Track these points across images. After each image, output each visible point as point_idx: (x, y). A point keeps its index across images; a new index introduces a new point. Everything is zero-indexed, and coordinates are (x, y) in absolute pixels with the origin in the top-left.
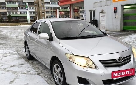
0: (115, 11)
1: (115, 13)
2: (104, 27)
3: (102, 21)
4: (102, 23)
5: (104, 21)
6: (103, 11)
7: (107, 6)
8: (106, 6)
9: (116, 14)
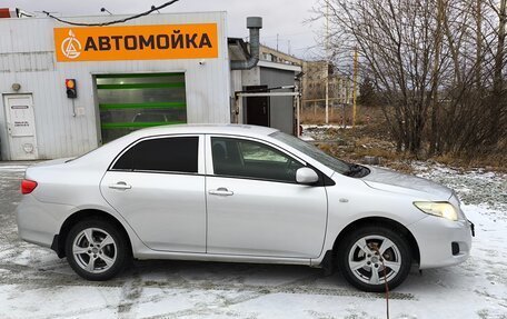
0: (72, 93)
1: (70, 101)
2: (31, 146)
3: (18, 124)
4: (20, 131)
5: (26, 124)
6: (17, 88)
7: (34, 73)
8: (27, 70)
9: (76, 102)
